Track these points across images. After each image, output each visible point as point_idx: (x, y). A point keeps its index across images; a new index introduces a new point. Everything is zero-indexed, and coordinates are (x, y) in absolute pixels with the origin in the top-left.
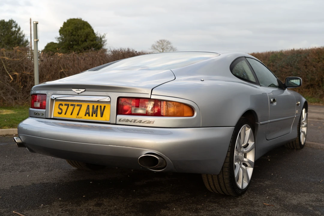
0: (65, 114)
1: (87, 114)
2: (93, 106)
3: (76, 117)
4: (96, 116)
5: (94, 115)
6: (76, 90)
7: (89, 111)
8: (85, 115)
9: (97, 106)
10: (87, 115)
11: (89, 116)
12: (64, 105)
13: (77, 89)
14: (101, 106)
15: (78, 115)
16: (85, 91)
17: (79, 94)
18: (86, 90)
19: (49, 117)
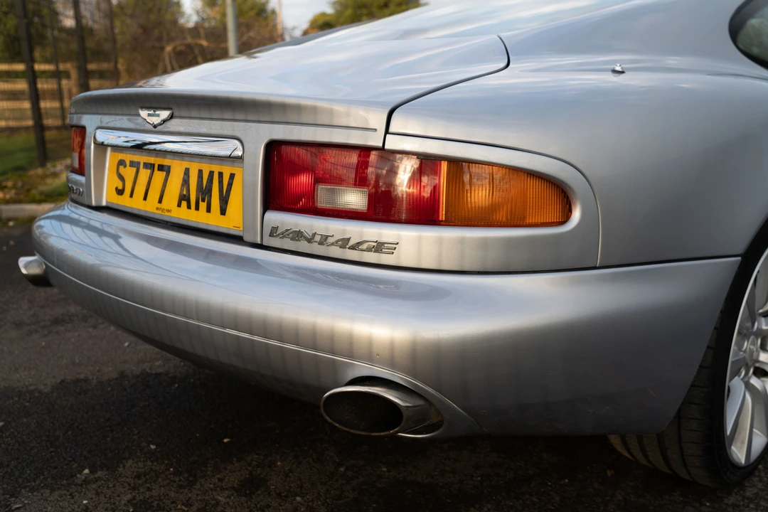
0: (131, 196)
1: (184, 200)
2: (200, 172)
3: (157, 209)
4: (209, 210)
5: (203, 205)
6: (149, 115)
7: (188, 190)
8: (179, 205)
9: (211, 173)
10: (184, 204)
11: (189, 207)
12: (128, 163)
13: (152, 112)
14: (221, 174)
15: (160, 201)
16: (172, 117)
17: (159, 128)
18: (176, 113)
19: (94, 203)
